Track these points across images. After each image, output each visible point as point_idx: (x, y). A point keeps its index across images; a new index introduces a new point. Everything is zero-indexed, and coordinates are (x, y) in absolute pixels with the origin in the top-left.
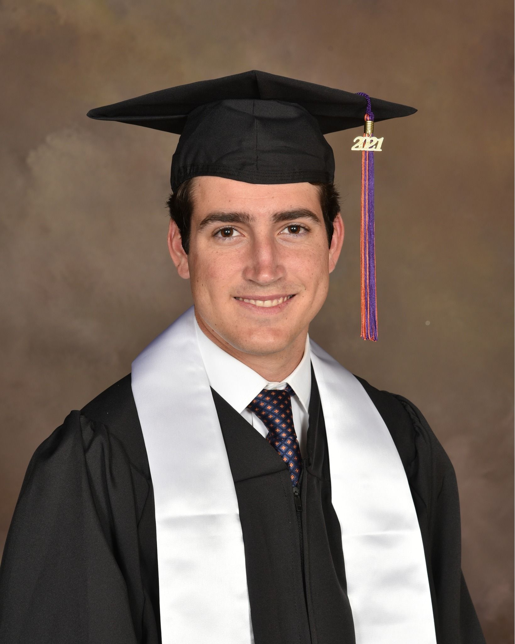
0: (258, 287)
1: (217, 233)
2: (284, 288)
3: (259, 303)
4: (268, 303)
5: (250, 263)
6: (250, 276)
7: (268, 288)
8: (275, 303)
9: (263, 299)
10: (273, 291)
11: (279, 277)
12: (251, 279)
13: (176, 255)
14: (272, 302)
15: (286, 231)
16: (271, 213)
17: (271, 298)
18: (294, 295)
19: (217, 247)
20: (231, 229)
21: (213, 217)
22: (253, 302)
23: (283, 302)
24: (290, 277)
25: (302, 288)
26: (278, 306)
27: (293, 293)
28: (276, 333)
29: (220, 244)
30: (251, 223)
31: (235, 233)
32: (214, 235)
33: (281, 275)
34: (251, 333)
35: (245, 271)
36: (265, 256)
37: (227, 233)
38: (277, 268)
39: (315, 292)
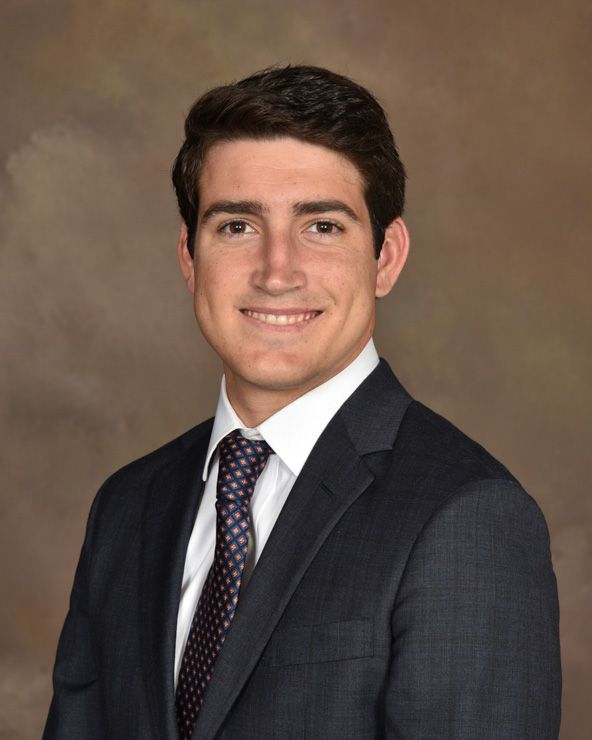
0: (269, 297)
1: (224, 227)
2: (305, 300)
3: (271, 318)
4: (283, 319)
5: (260, 266)
6: (257, 282)
7: (283, 299)
8: (292, 320)
9: (277, 313)
10: (289, 302)
11: (295, 285)
12: (259, 285)
13: (186, 264)
14: (288, 319)
15: (314, 229)
16: (291, 202)
17: (287, 312)
18: (319, 312)
19: (222, 245)
20: (243, 224)
21: (219, 207)
22: (262, 317)
23: (304, 320)
24: (313, 286)
25: (331, 302)
26: (297, 326)
27: (318, 308)
28: (290, 359)
29: (225, 242)
30: (264, 215)
31: (248, 229)
32: (221, 229)
33: (298, 283)
34: (257, 356)
35: (253, 276)
36: (279, 256)
37: (237, 228)
38: (293, 274)
39: (348, 309)
